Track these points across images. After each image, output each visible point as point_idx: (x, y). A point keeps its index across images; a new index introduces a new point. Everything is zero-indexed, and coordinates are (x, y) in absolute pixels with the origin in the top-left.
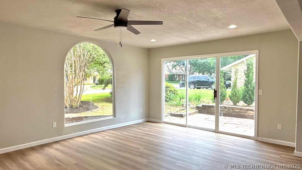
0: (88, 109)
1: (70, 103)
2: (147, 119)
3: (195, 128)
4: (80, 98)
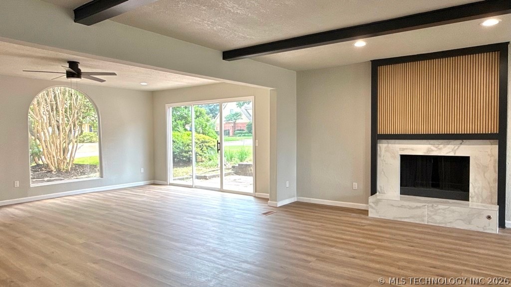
0: (83, 173)
1: (56, 166)
2: (152, 182)
3: (202, 188)
4: (72, 159)
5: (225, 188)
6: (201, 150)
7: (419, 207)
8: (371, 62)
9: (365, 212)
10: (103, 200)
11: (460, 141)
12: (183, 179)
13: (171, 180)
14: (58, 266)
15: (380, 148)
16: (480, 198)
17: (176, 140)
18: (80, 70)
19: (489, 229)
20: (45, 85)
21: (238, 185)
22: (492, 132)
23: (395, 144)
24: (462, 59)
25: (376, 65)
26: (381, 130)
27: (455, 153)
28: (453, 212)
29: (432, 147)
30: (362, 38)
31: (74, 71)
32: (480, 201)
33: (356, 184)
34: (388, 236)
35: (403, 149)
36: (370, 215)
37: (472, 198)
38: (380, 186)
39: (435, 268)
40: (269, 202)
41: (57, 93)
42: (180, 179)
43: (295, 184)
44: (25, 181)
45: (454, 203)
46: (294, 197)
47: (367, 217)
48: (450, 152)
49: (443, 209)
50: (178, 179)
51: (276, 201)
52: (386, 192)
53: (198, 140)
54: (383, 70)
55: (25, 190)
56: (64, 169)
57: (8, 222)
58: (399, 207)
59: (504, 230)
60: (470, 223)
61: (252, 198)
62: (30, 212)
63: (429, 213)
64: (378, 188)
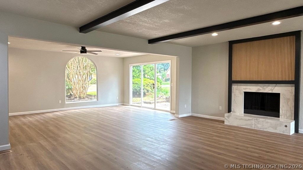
0: (91, 99)
1: (79, 95)
2: (122, 104)
3: (145, 108)
4: (86, 92)
5: (156, 108)
6: (151, 88)
7: (250, 120)
8: (228, 42)
9: (223, 122)
10: (97, 111)
11: (275, 85)
12: (139, 103)
13: (131, 103)
14: (73, 134)
15: (233, 87)
16: (286, 116)
17: (138, 83)
18: (86, 50)
19: (286, 133)
20: (72, 56)
21: (166, 107)
22: (292, 80)
23: (241, 86)
24: (276, 40)
25: (231, 44)
26: (234, 78)
27: (272, 91)
28: (267, 122)
29: (260, 88)
30: (216, 32)
31: (84, 51)
32: (285, 118)
33: (221, 107)
34: (226, 132)
35: (245, 89)
36: (225, 123)
37: (281, 116)
38: (233, 108)
39: (237, 145)
40: (175, 115)
41: (80, 59)
42: (137, 103)
43: (191, 106)
44: (63, 101)
45: (270, 118)
46: (190, 113)
47: (223, 124)
48: (269, 91)
49: (262, 121)
50: (136, 103)
51: (178, 114)
52: (236, 112)
53: (150, 83)
54: (235, 46)
55: (63, 105)
56: (82, 97)
57: (55, 117)
58: (239, 119)
59: (297, 134)
60: (276, 129)
61: (169, 113)
62: (64, 114)
63: (255, 123)
64: (232, 110)
